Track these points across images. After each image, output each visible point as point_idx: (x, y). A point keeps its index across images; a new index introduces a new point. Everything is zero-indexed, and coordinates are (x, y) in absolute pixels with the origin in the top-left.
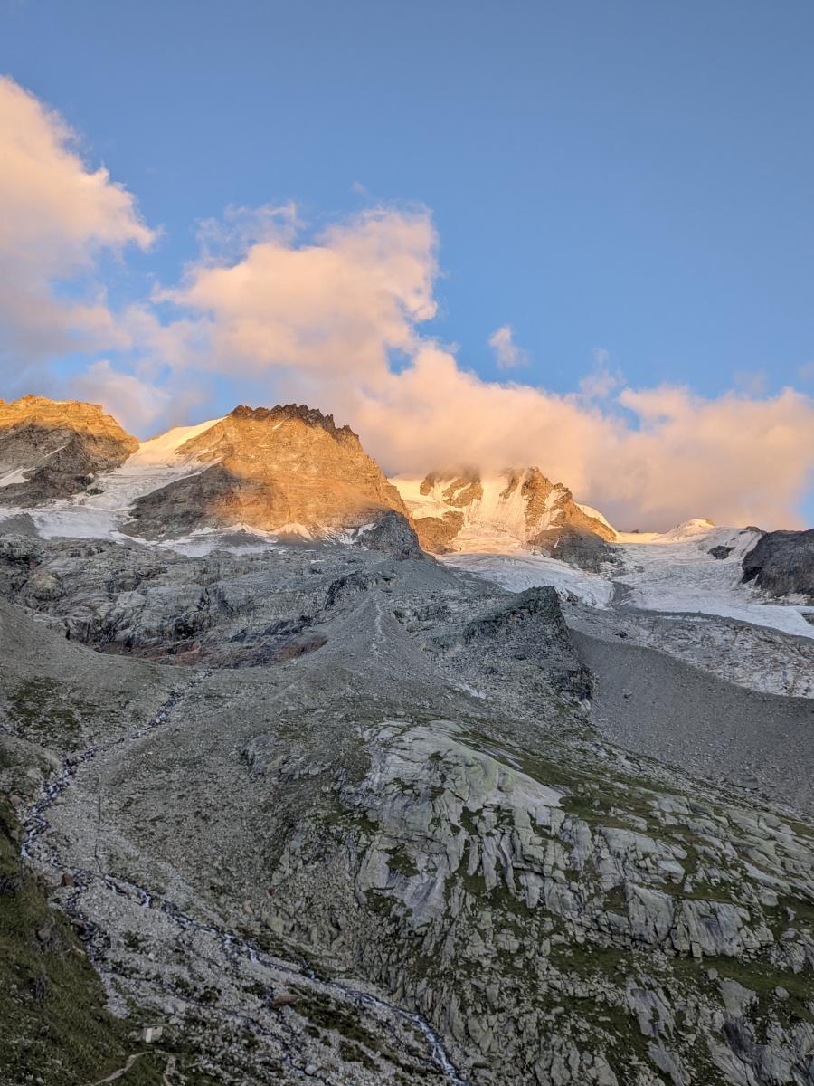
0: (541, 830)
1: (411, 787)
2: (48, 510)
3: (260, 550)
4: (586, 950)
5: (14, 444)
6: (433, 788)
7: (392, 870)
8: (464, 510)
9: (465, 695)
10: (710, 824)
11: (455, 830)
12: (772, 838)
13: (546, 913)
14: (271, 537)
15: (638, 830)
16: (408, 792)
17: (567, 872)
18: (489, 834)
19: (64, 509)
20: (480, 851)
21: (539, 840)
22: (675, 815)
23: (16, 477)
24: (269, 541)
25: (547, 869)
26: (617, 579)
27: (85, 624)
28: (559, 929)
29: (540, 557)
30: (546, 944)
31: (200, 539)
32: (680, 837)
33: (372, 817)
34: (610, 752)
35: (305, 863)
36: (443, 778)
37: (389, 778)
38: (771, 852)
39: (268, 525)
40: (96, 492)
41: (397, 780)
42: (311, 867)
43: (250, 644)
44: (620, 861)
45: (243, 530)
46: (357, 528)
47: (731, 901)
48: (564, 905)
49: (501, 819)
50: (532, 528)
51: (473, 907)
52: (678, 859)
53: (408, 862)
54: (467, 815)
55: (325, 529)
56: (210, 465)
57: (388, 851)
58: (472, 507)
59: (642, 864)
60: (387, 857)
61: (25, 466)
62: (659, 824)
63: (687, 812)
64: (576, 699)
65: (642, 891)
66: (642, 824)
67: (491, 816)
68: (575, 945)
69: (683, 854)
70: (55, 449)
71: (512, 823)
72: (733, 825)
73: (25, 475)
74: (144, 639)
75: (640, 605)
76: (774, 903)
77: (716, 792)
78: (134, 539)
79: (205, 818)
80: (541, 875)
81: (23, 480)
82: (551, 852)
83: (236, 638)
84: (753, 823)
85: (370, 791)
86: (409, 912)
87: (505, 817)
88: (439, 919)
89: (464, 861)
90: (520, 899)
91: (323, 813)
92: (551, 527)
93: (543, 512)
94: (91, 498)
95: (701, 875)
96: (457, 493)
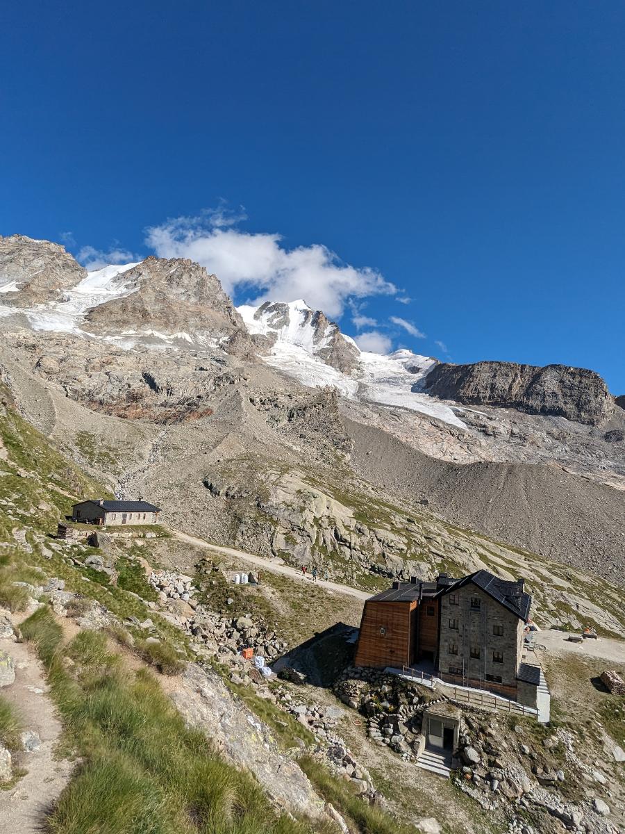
0: (347, 527)
1: (291, 506)
2: (34, 311)
3: (163, 348)
4: (369, 578)
5: (9, 265)
6: (301, 507)
7: (287, 542)
8: (278, 331)
9: (289, 449)
10: (416, 528)
11: (312, 526)
12: (439, 535)
13: (352, 563)
14: (169, 340)
15: (387, 529)
16: (290, 508)
17: (360, 546)
18: (326, 529)
19: (44, 311)
20: (323, 536)
21: (347, 532)
22: (401, 523)
23: (11, 287)
24: (168, 342)
25: (352, 545)
26: (360, 380)
27: (76, 390)
28: (358, 569)
29: (319, 363)
30: (355, 575)
31: (127, 338)
32: (404, 533)
33: (275, 518)
34: (365, 486)
35: (248, 537)
36: (304, 502)
37: (280, 501)
38: (440, 542)
39: (167, 332)
40: (62, 301)
41: (284, 502)
42: (252, 539)
43: (170, 409)
44: (381, 543)
45: (153, 334)
46: (219, 339)
47: (424, 561)
48: (360, 559)
49: (330, 522)
50: (316, 346)
51: (324, 559)
52: (404, 543)
53: (293, 539)
54: (316, 520)
55: (200, 337)
56: (132, 292)
57: (284, 534)
58: (283, 330)
59: (391, 545)
60: (284, 536)
61: (17, 281)
62: (395, 528)
63: (406, 522)
64: (343, 454)
65: (391, 555)
66: (389, 527)
67: (327, 521)
68: (365, 575)
69: (406, 541)
70: (36, 271)
71: (335, 524)
72: (425, 529)
73: (17, 286)
74: (111, 401)
75: (371, 397)
76: (440, 562)
77: (411, 507)
78: (89, 334)
79: (197, 514)
80: (349, 547)
81: (16, 290)
82: (353, 538)
83: (162, 405)
84: (432, 528)
85: (272, 506)
86: (297, 560)
87: (332, 521)
88: (311, 563)
89: (317, 540)
90: (342, 556)
91: (252, 515)
92: (327, 346)
93: (323, 337)
94: (60, 305)
95: (413, 550)
96: (275, 321)
